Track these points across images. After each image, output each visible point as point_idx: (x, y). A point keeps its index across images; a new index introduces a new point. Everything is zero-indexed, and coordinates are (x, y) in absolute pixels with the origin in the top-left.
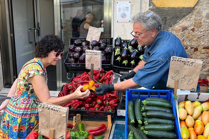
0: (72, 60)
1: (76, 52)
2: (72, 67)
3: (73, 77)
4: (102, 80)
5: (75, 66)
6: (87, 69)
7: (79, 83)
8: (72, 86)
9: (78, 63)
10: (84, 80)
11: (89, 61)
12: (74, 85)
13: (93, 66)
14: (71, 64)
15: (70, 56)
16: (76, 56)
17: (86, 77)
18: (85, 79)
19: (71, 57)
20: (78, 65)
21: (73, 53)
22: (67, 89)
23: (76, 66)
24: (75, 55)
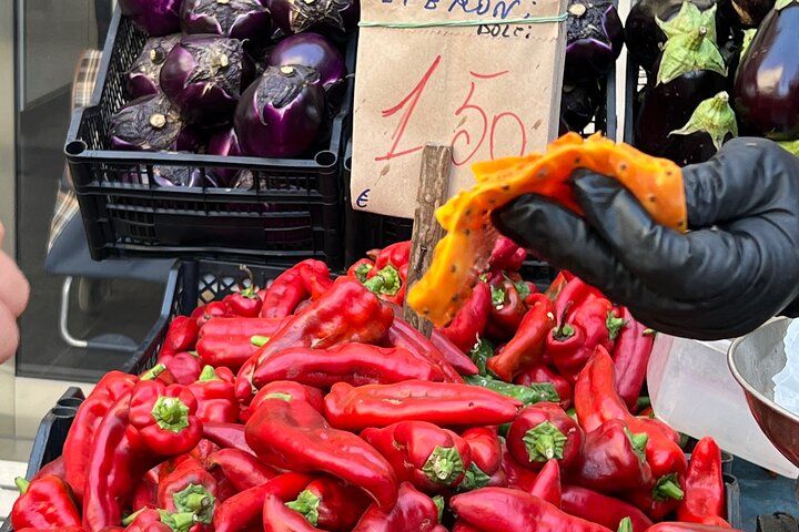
0: (158, 120)
1: (206, 29)
2: (155, 197)
3: (165, 310)
4: (527, 350)
5: (191, 187)
6: (374, 205)
7: (281, 375)
8: (193, 408)
9: (224, 156)
10: (338, 337)
11: (399, 110)
12: (211, 394)
13: (447, 171)
14: (150, 164)
15: (125, 80)
16: (202, 78)
17: (357, 309)
18: (351, 324)
19: (137, 90)
20: (229, 174)
21: (168, 45)
22: (124, 443)
23: (202, 182)
24: (187, 62)
